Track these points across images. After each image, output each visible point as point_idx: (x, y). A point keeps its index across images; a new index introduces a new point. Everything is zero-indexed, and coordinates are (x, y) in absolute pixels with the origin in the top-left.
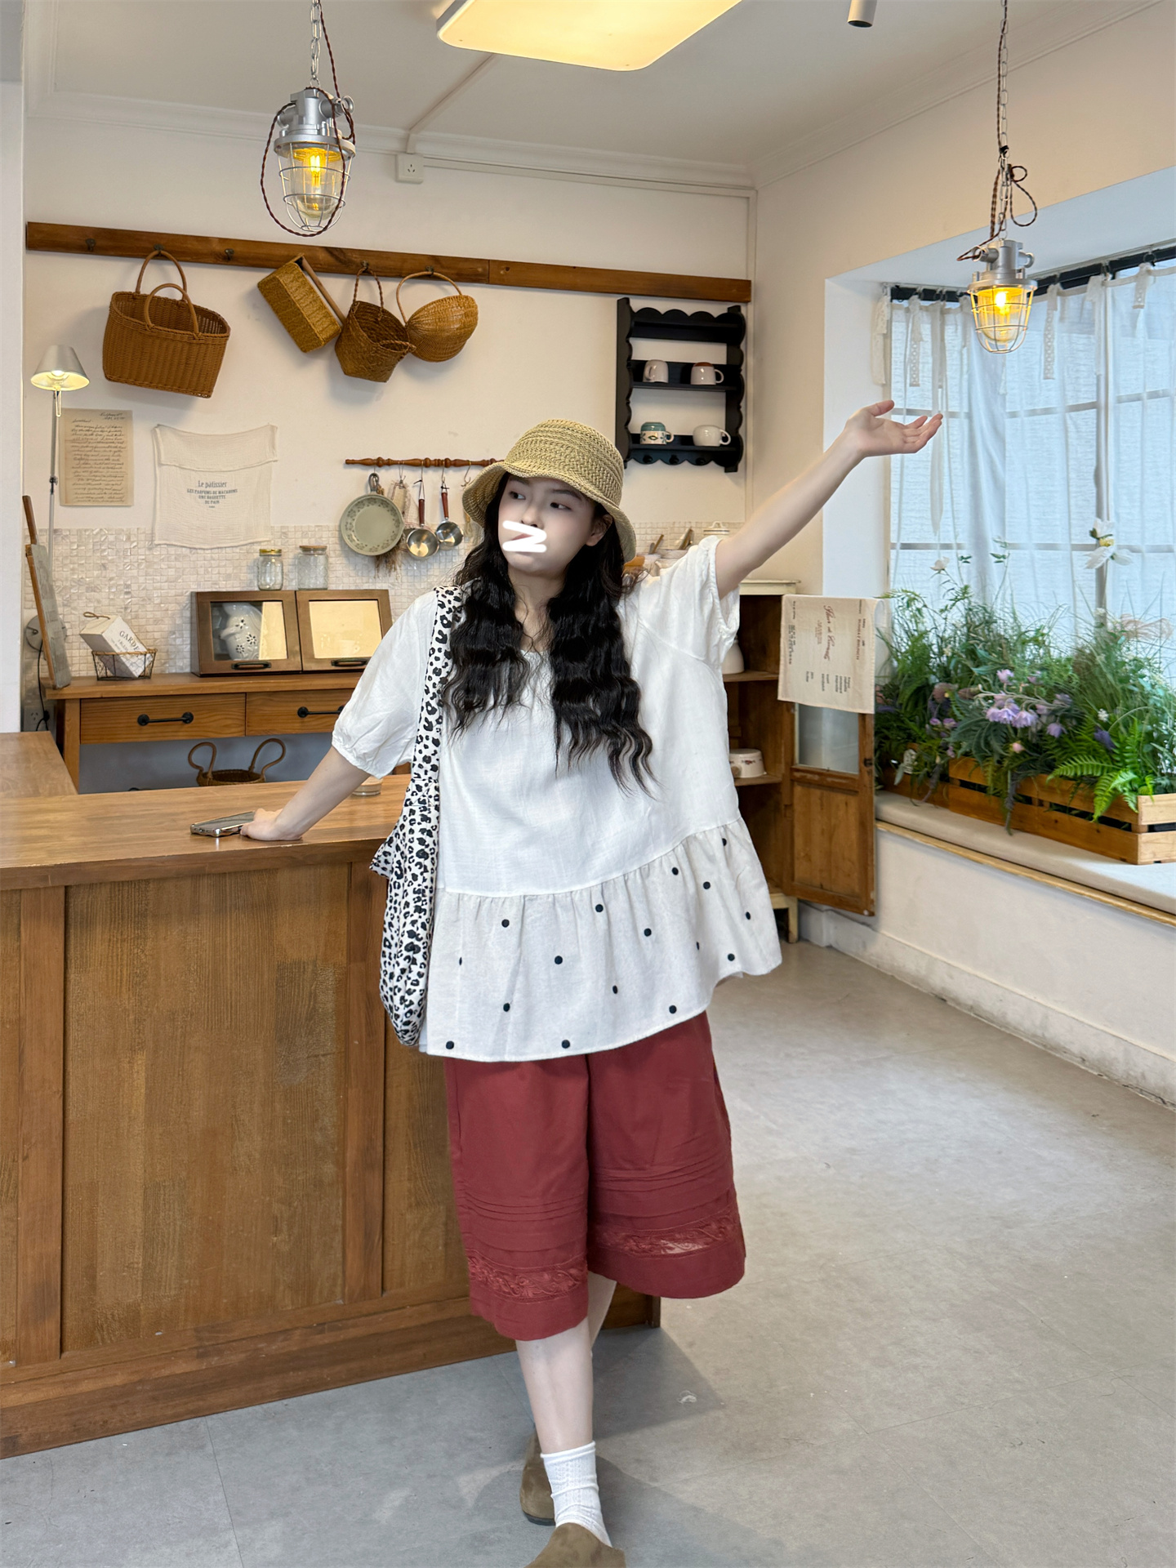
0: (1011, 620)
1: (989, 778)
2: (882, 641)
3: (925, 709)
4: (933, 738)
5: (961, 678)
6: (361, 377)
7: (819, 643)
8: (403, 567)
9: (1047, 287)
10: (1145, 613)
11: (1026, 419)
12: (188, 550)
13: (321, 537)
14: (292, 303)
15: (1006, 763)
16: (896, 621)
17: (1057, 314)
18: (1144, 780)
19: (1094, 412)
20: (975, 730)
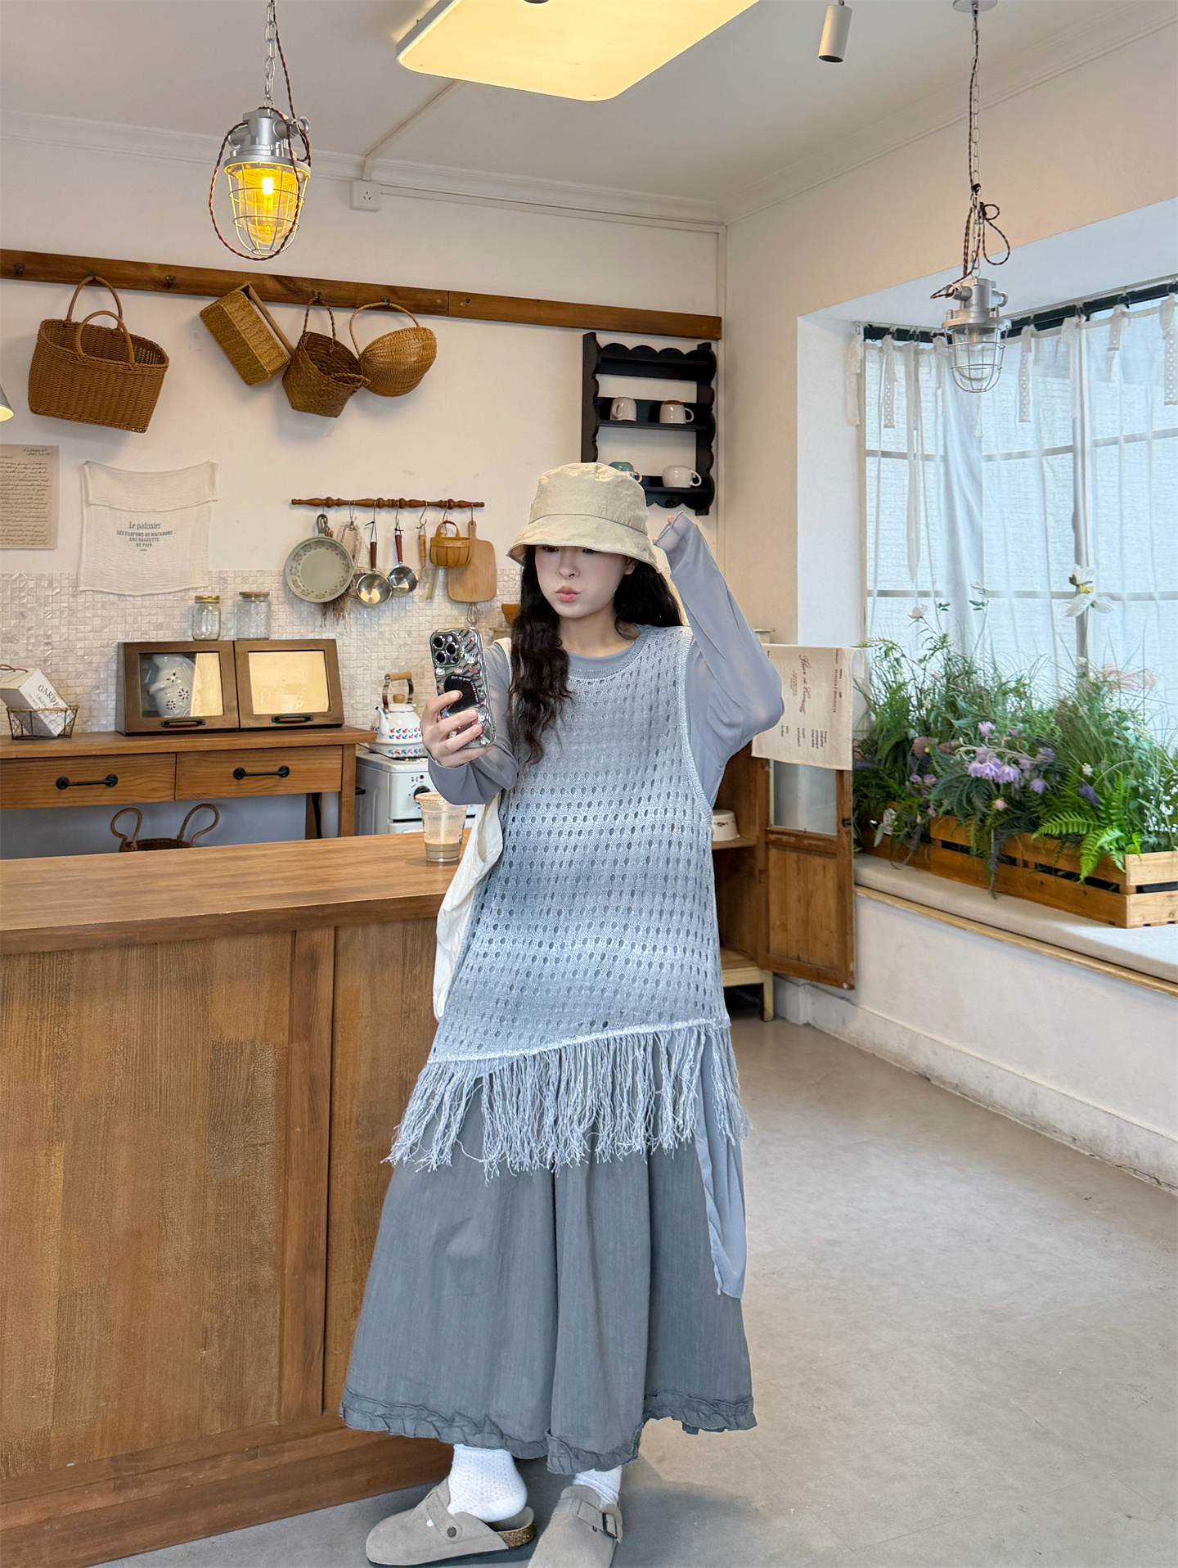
0: (992, 671)
1: (972, 839)
2: (859, 693)
3: (905, 765)
4: (912, 796)
5: (941, 732)
6: (309, 411)
7: (795, 694)
8: (352, 615)
9: (1021, 328)
10: (1128, 663)
11: (1003, 462)
12: (116, 597)
13: (263, 583)
14: (237, 334)
15: (989, 821)
16: (874, 672)
17: (1031, 356)
18: (1131, 838)
19: (1070, 455)
20: (957, 787)
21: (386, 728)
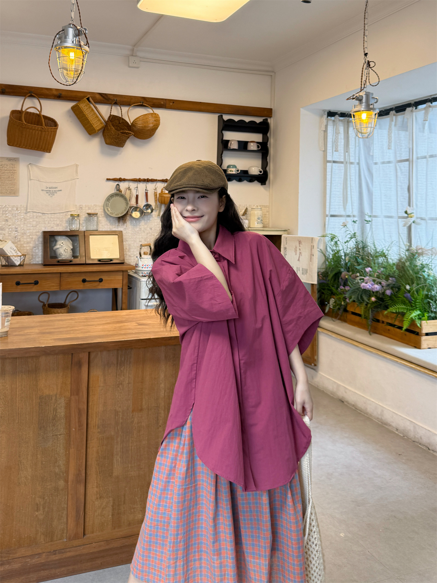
0: (373, 246)
1: (362, 311)
2: (322, 254)
3: (338, 282)
4: (340, 294)
5: (352, 270)
6: (112, 145)
7: (296, 254)
8: (129, 222)
9: (389, 112)
10: (427, 244)
11: (381, 165)
12: (41, 214)
13: (96, 210)
14: (84, 115)
15: (369, 305)
16: (328, 246)
17: (393, 123)
18: (424, 314)
19: (407, 163)
20: (357, 292)
21: (140, 264)
